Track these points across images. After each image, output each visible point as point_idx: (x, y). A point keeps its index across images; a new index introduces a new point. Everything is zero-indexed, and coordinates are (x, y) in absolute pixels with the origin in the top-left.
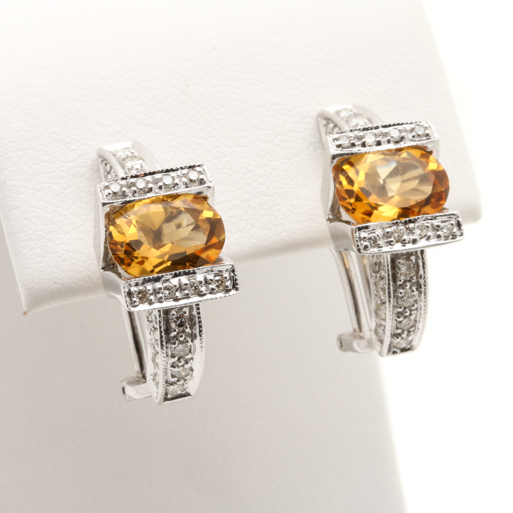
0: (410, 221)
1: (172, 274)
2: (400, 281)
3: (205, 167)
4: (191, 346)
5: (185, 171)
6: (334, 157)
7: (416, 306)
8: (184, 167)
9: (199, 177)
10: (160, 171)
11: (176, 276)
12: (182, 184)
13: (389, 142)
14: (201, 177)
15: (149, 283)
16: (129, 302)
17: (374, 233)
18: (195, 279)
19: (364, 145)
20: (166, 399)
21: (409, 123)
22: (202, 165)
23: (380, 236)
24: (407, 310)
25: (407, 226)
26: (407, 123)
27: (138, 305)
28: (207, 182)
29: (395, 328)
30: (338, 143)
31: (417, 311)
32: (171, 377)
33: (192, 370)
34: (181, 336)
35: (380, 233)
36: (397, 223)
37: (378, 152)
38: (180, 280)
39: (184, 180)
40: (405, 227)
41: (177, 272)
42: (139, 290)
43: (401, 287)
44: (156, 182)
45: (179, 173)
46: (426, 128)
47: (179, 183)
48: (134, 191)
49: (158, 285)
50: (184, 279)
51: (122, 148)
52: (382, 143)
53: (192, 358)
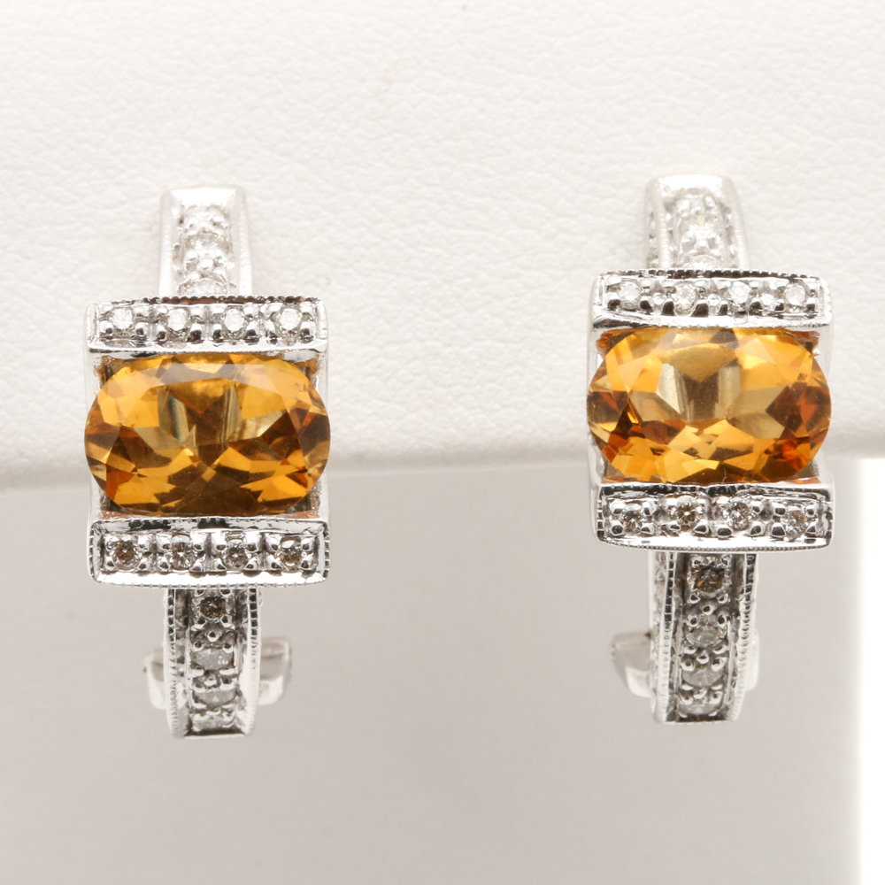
0: (723, 492)
1: (194, 521)
2: (694, 598)
3: (320, 305)
4: (233, 653)
5: (276, 306)
6: (597, 325)
7: (725, 648)
8: (276, 297)
9: (300, 325)
10: (225, 299)
11: (203, 525)
12: (262, 333)
13: (724, 311)
14: (305, 325)
15: (145, 532)
16: (96, 562)
17: (640, 503)
18: (242, 539)
19: (669, 309)
20: (190, 732)
21: (780, 274)
22: (316, 299)
23: (652, 512)
24: (704, 653)
25: (714, 500)
26: (774, 275)
27: (114, 572)
28: (314, 338)
29: (681, 680)
30: (614, 296)
31: (728, 656)
32: (193, 701)
33: (238, 693)
34: (213, 635)
35: (651, 505)
36: (693, 489)
37: (694, 329)
38: (210, 534)
39: (270, 326)
40: (710, 501)
41: (208, 518)
42: (122, 541)
43: (694, 610)
44: (210, 319)
45: (263, 308)
46: (812, 293)
47: (257, 333)
48: (160, 333)
49: (164, 538)
50: (219, 536)
51: (208, 205)
52: (710, 310)
53: (236, 676)
